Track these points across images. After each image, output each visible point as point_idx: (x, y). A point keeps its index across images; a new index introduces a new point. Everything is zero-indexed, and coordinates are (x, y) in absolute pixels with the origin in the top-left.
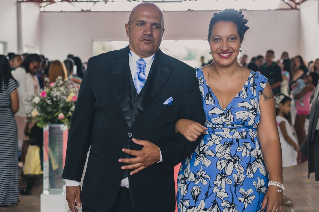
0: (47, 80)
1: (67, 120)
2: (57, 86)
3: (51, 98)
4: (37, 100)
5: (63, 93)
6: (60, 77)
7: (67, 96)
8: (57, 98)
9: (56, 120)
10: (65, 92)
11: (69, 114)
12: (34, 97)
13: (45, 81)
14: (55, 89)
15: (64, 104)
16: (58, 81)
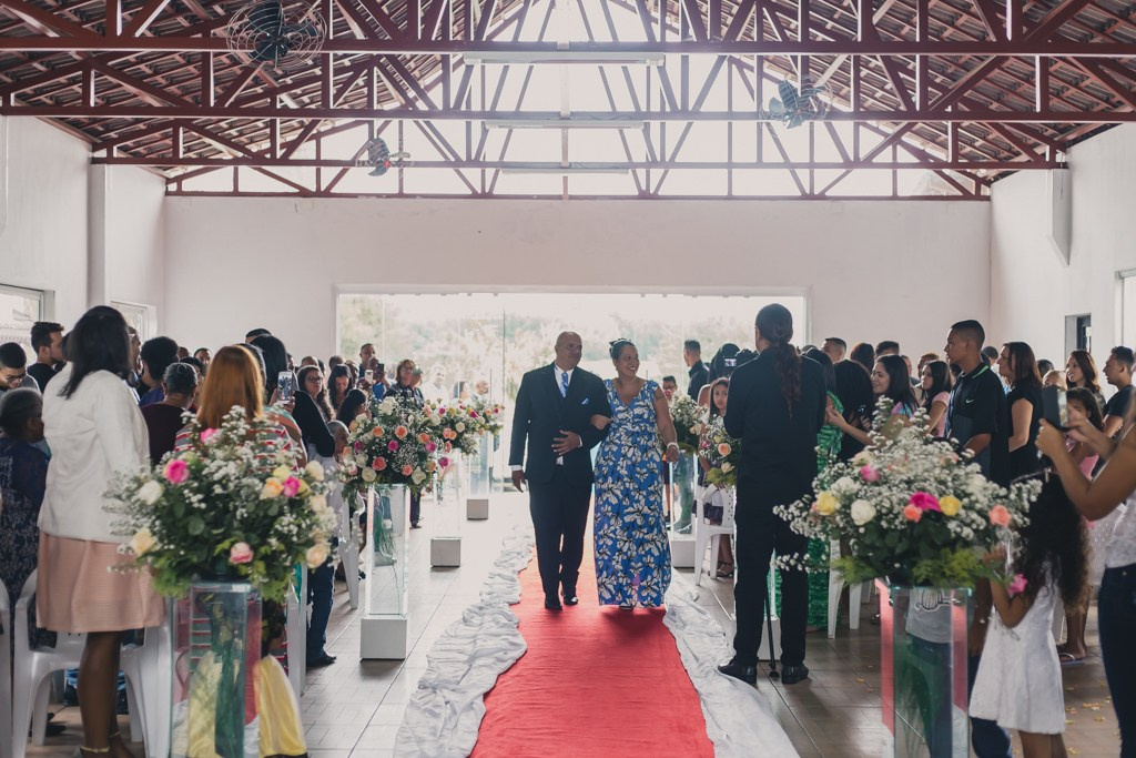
0: (190, 418)
1: (261, 566)
2: (226, 441)
3: (206, 489)
4: (152, 492)
5: (249, 465)
6: (238, 409)
7: (263, 480)
8: (225, 487)
9: (221, 568)
10: (255, 463)
11: (269, 545)
12: (140, 483)
13: (185, 419)
14: (220, 453)
15: (251, 506)
16: (233, 423)
